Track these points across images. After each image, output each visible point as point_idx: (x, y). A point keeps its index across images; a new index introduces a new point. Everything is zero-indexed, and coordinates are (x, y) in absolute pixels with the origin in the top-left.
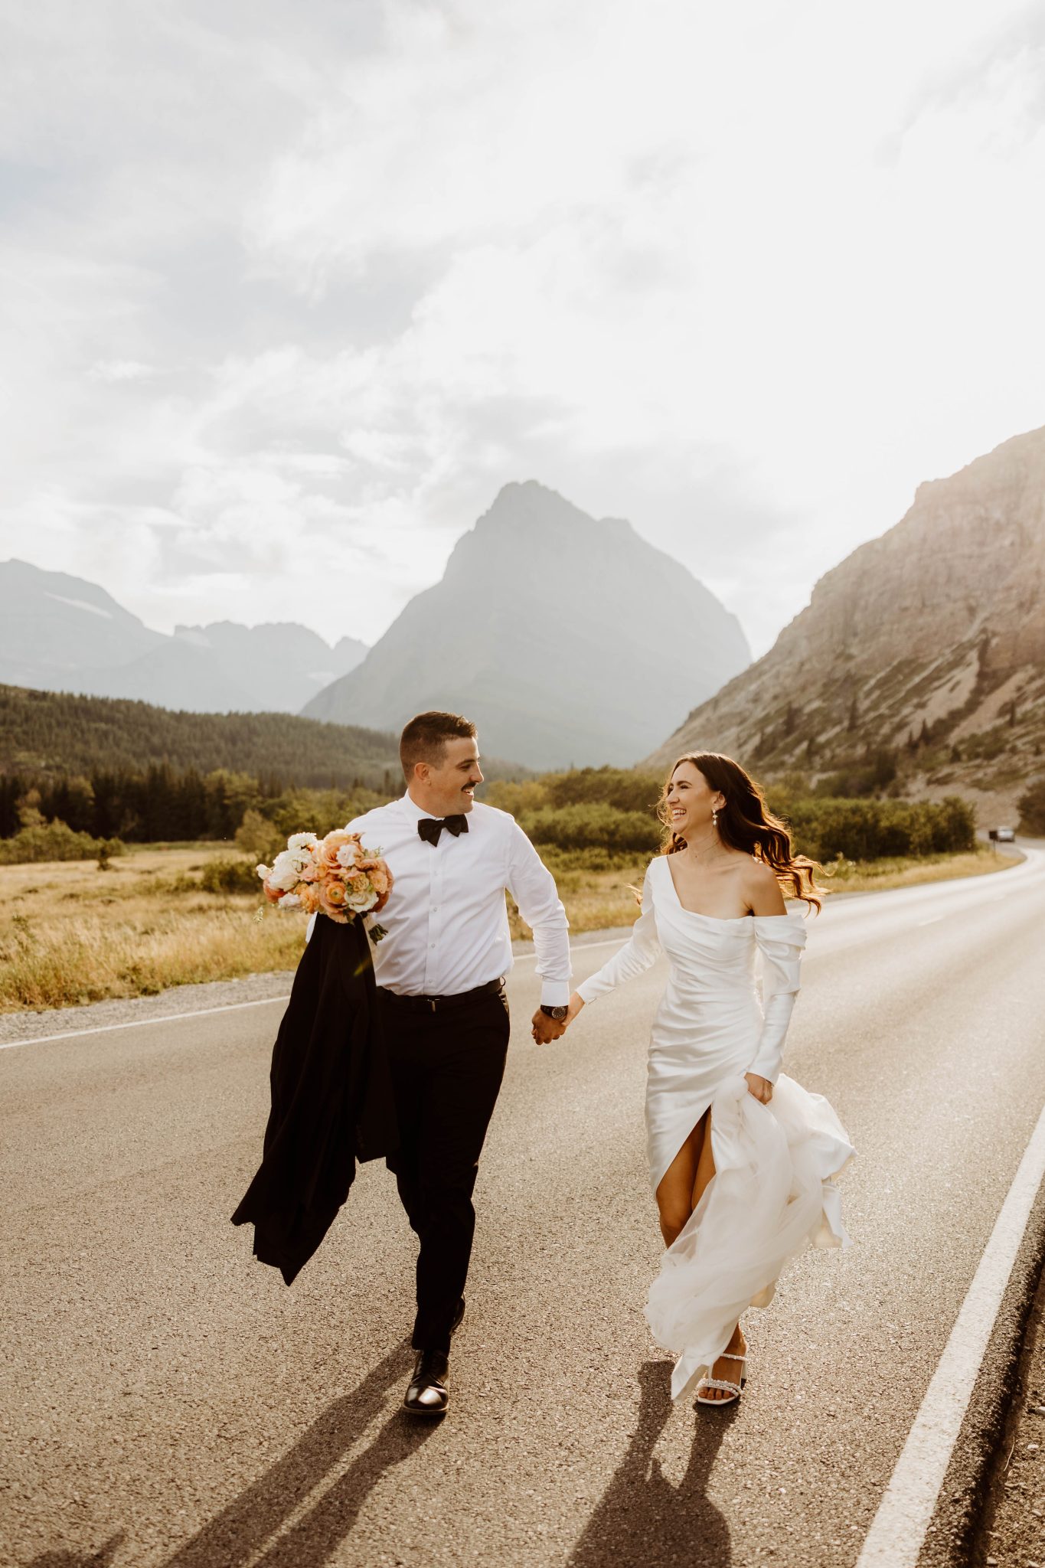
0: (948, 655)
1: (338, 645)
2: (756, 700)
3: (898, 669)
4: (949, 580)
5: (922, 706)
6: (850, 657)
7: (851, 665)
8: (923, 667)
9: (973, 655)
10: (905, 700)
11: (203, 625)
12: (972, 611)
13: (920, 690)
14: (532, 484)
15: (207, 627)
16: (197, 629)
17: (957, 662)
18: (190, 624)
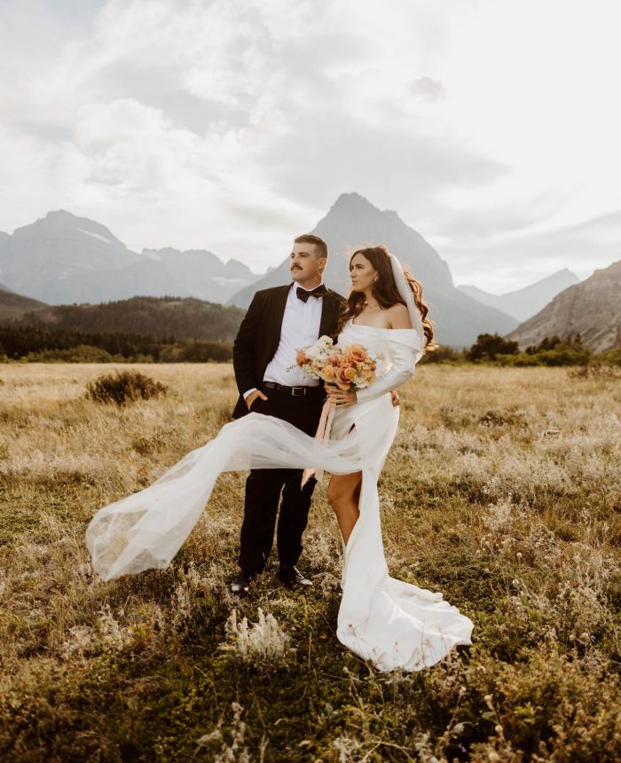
0: (606, 328)
1: (228, 263)
2: (539, 335)
3: (590, 330)
4: (606, 303)
5: (600, 344)
6: (571, 324)
7: (573, 327)
8: (598, 331)
9: (615, 329)
10: (593, 342)
11: (158, 249)
12: (613, 314)
13: (599, 338)
14: (354, 195)
15: (160, 250)
16: (154, 251)
17: (610, 331)
18: (151, 248)
